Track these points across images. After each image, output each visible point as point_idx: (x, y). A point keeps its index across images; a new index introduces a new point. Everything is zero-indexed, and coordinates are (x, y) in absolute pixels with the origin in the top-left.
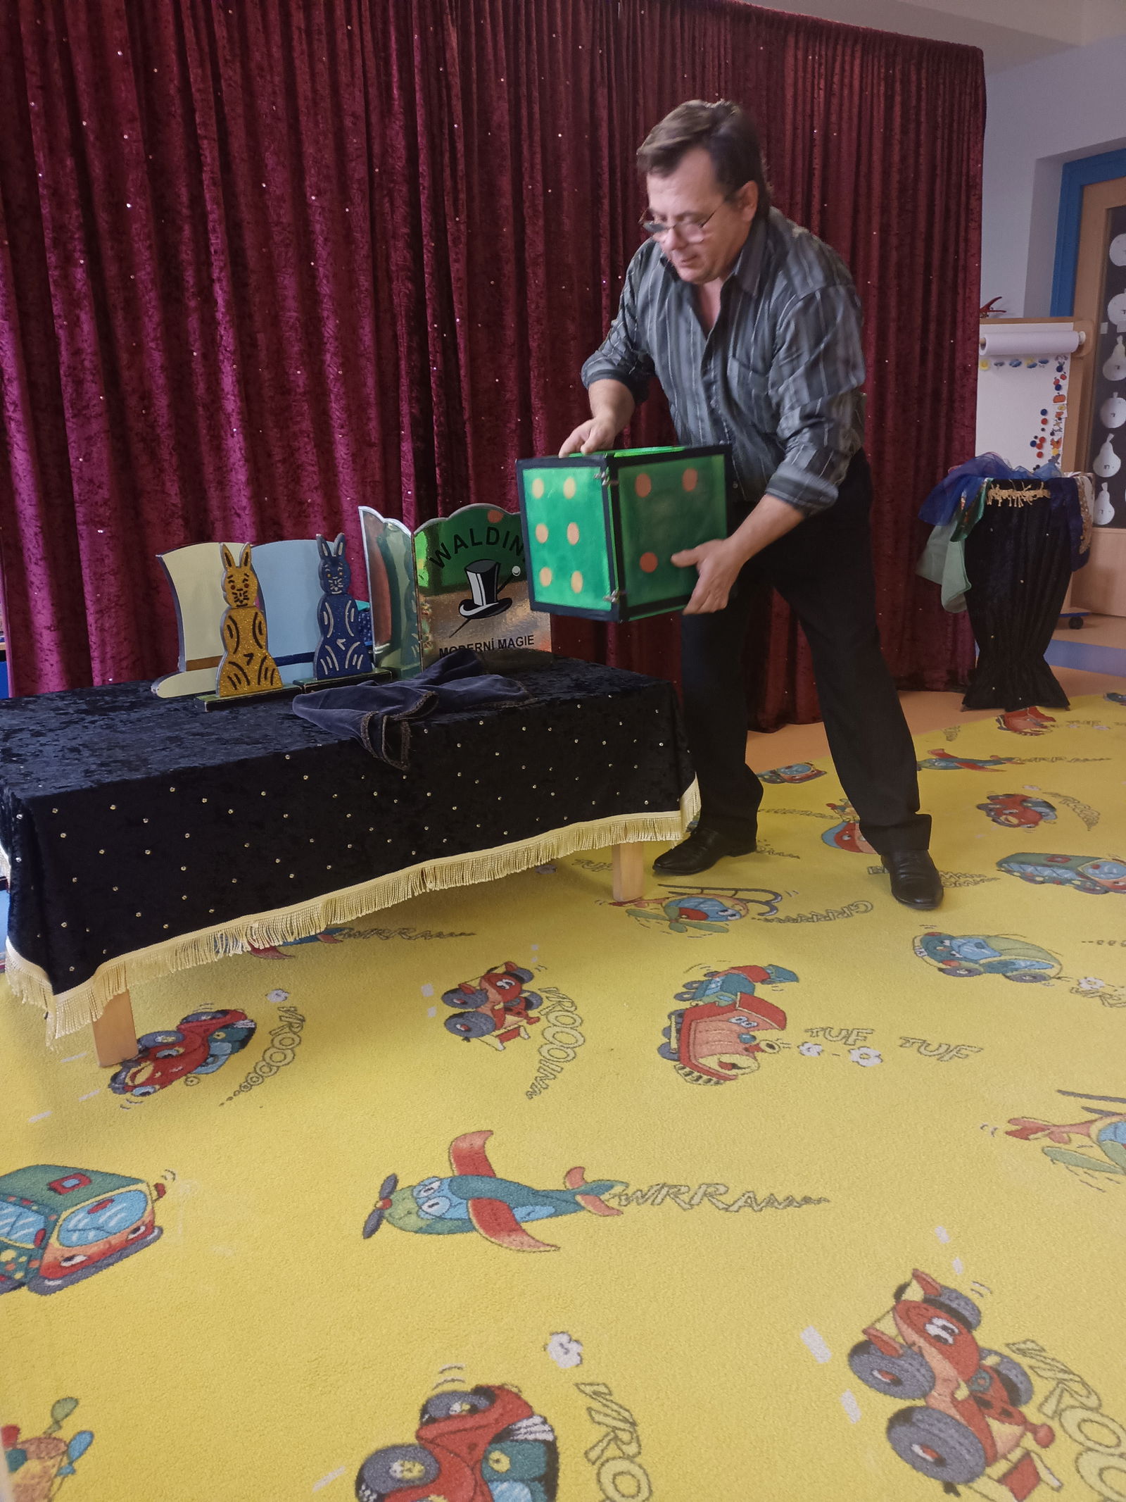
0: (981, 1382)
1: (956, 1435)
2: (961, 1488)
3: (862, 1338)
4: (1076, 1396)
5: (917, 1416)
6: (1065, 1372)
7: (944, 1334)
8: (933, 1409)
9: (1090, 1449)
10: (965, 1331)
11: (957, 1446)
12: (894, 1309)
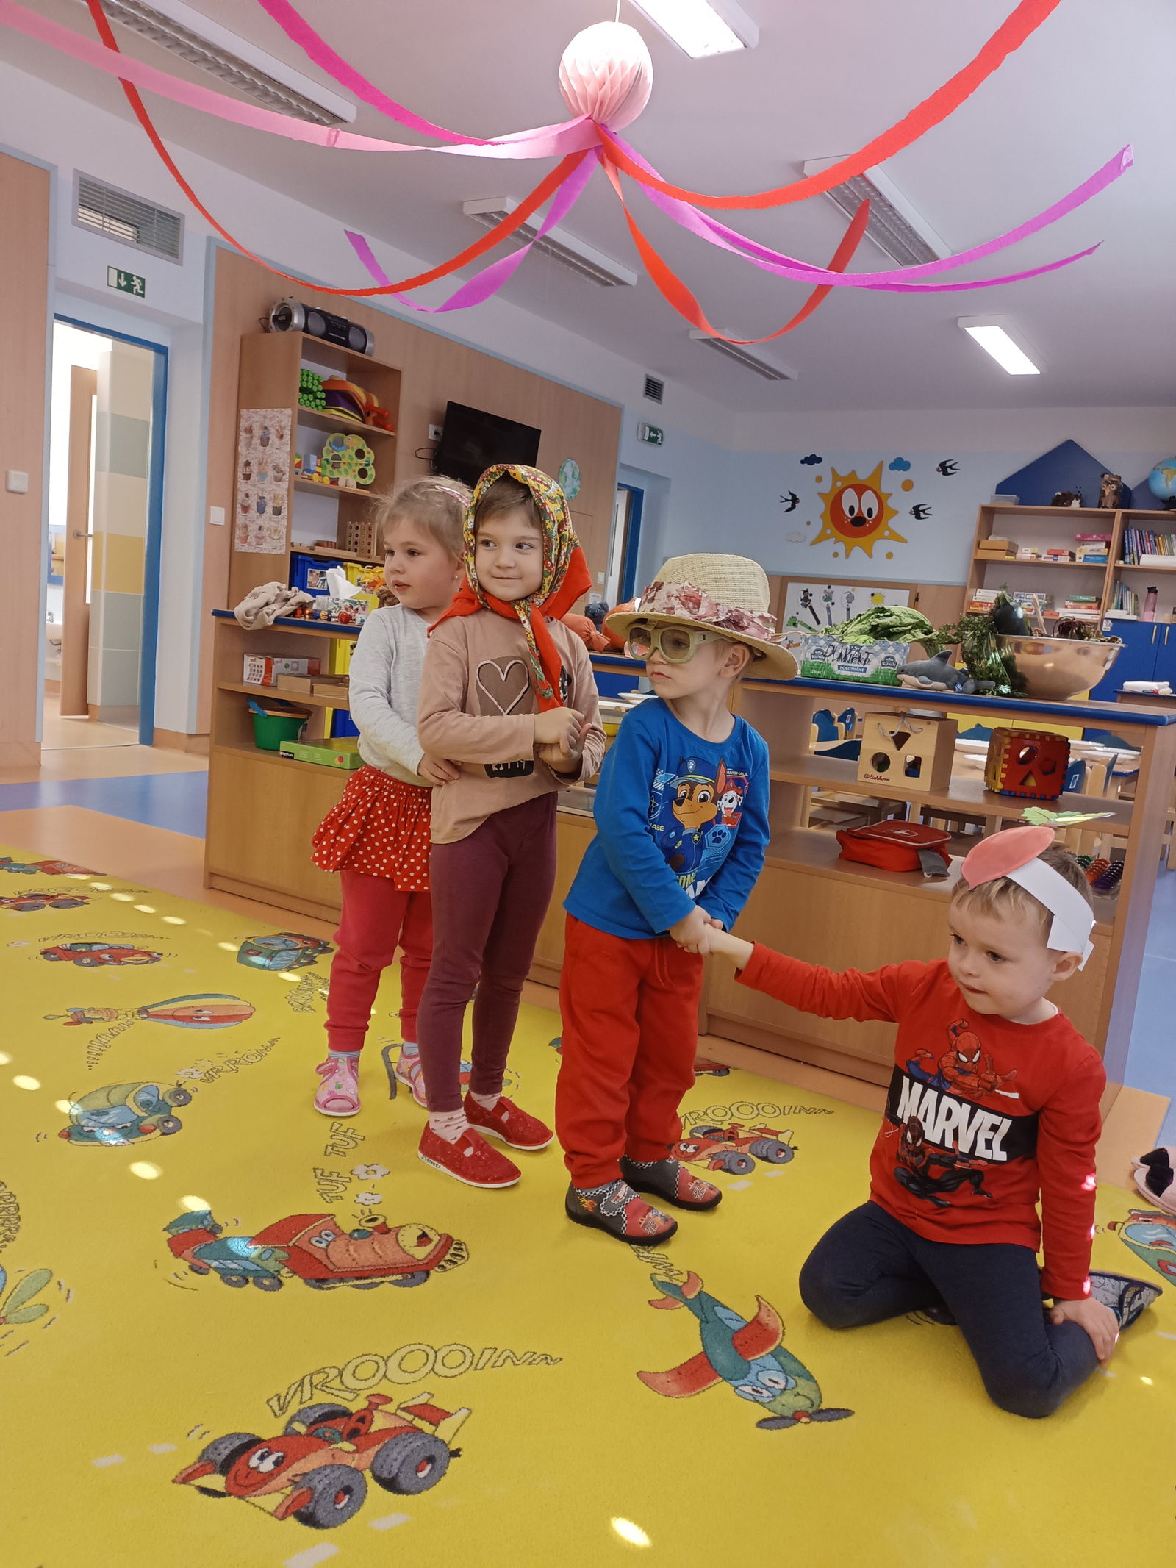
0: (327, 1435)
1: (398, 1450)
2: (453, 1447)
3: (291, 1520)
4: (328, 1380)
5: (385, 1475)
6: (302, 1384)
7: (273, 1458)
8: (372, 1464)
9: (385, 1375)
10: (264, 1444)
11: (409, 1449)
12: (240, 1497)
